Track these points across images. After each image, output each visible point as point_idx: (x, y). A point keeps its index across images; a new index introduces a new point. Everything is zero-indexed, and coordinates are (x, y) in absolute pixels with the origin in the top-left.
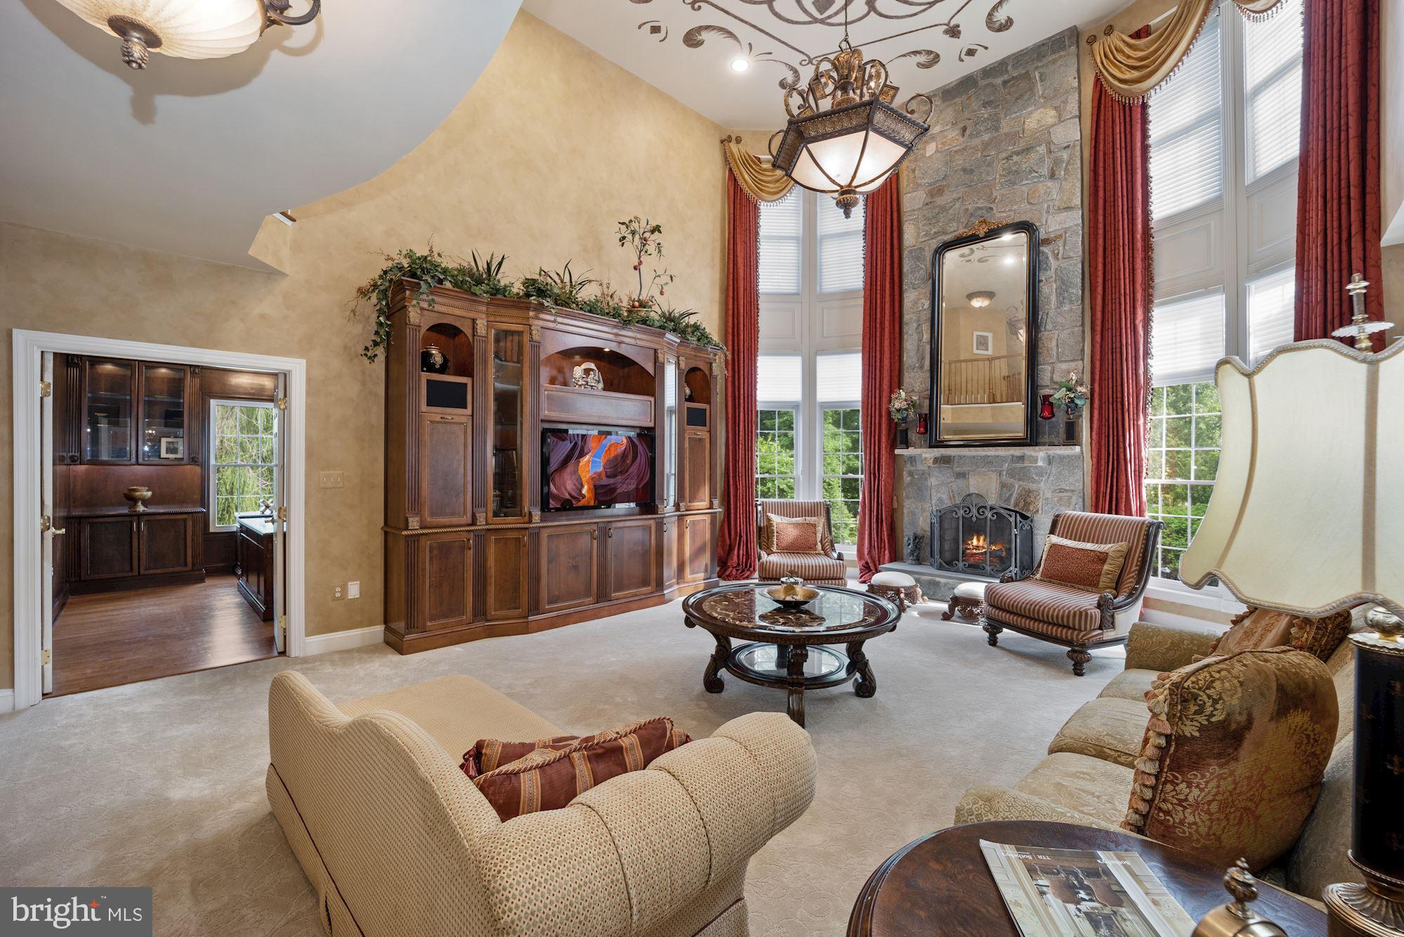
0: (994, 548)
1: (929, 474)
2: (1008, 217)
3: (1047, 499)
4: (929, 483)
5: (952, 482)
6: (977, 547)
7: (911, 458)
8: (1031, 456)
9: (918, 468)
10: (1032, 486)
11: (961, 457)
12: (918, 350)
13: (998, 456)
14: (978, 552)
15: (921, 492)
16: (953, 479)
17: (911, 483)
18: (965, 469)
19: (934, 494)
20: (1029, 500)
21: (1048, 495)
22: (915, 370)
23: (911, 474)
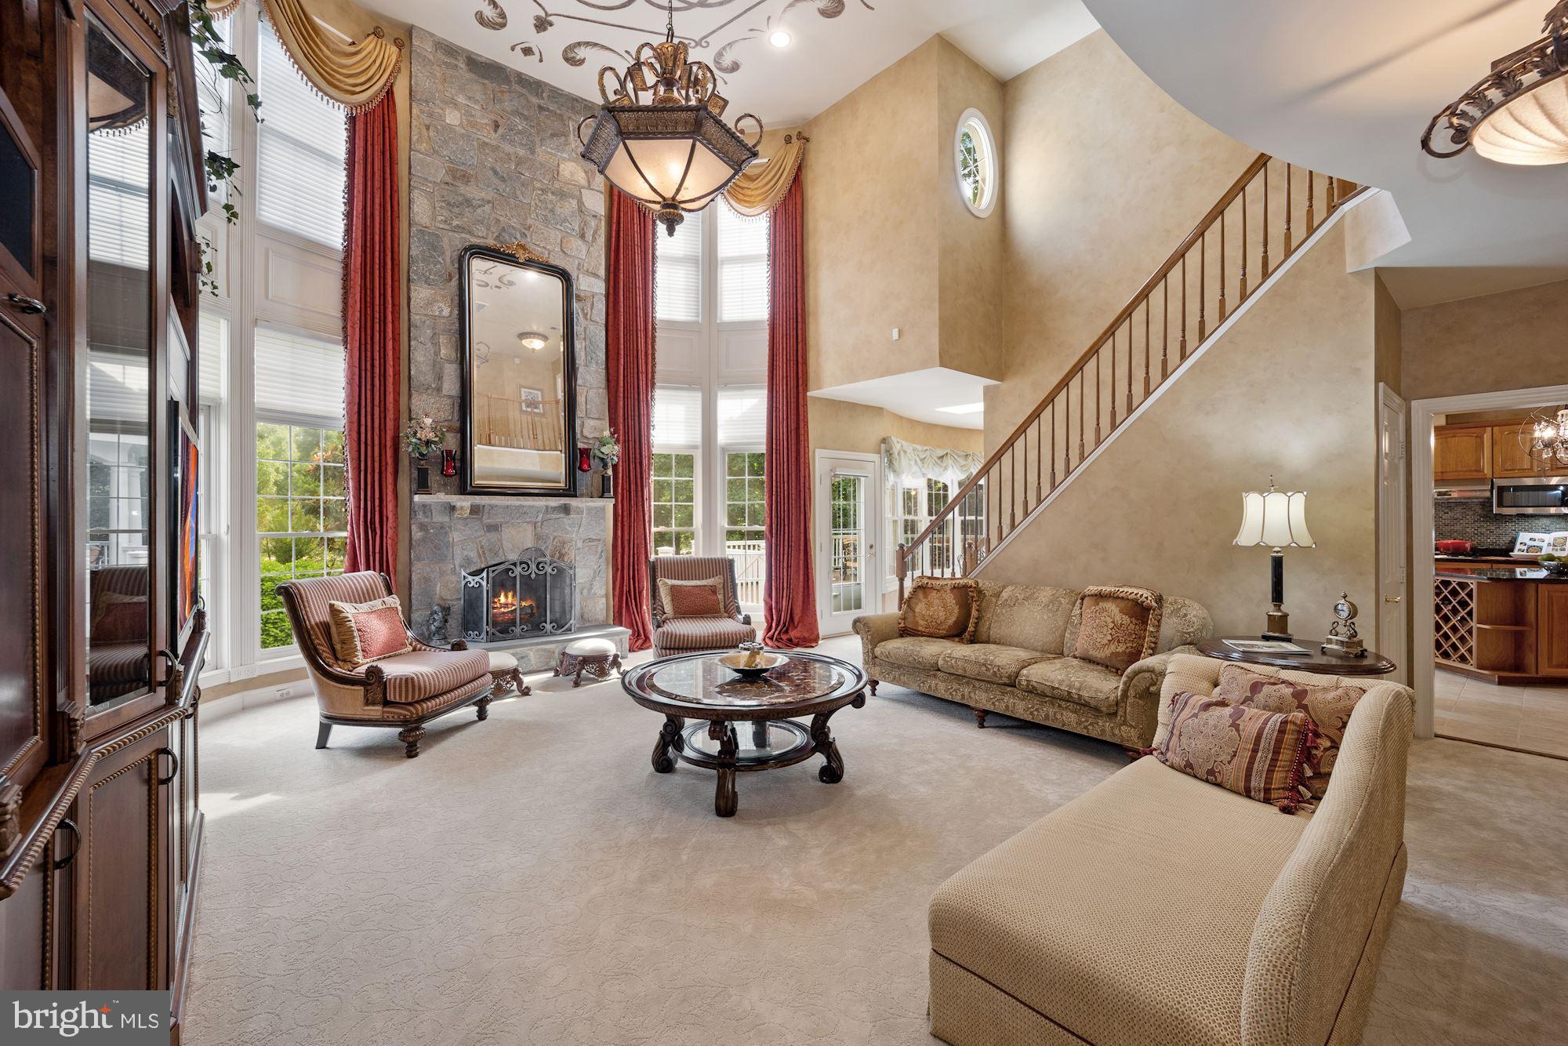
0: (524, 604)
1: (450, 528)
2: (542, 253)
3: (579, 549)
4: (451, 539)
5: (481, 536)
6: (506, 605)
7: (424, 506)
8: (577, 507)
9: (435, 520)
10: (567, 537)
11: (492, 507)
12: (434, 366)
13: (532, 507)
14: (506, 610)
15: (439, 549)
16: (482, 533)
17: (423, 540)
18: (498, 520)
19: (458, 551)
20: (563, 551)
21: (580, 544)
22: (429, 391)
23: (423, 527)
